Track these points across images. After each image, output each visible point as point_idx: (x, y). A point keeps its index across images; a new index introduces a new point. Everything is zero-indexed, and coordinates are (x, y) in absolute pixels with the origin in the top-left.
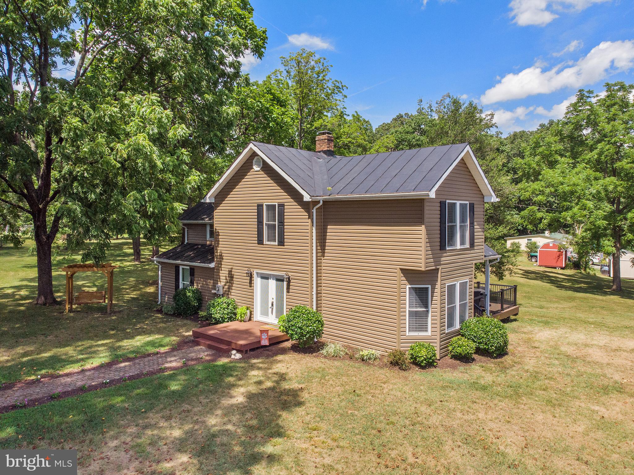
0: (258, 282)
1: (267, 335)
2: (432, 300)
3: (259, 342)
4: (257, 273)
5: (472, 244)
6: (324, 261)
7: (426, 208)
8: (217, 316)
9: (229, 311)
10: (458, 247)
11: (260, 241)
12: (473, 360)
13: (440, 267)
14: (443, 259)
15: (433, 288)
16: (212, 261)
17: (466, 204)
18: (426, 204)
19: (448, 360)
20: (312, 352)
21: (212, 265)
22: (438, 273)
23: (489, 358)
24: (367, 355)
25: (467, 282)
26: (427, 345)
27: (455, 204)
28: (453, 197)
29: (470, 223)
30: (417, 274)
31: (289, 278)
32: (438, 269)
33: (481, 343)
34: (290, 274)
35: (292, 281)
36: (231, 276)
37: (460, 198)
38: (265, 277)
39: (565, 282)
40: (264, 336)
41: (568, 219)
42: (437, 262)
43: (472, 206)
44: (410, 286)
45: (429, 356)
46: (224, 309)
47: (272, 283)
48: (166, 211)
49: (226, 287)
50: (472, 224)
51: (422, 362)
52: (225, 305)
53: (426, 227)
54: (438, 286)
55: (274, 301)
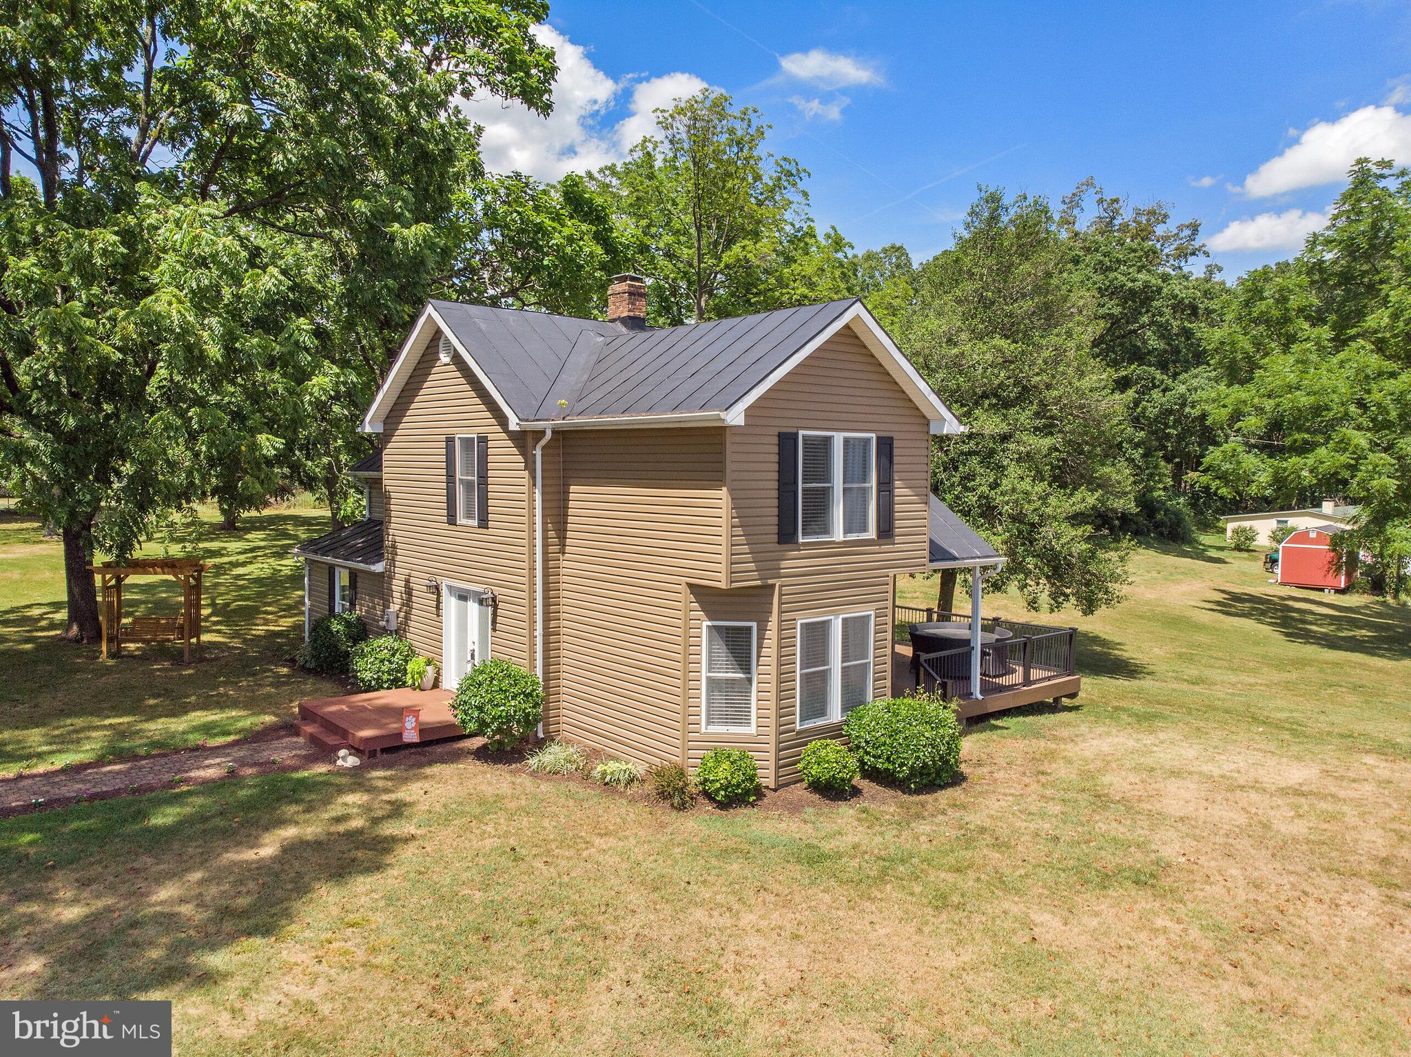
0: (450, 604)
1: (417, 721)
2: (759, 656)
3: (400, 735)
4: (450, 588)
5: (886, 531)
6: (567, 565)
7: (729, 448)
8: (367, 676)
9: (394, 666)
10: (838, 534)
11: (452, 519)
12: (856, 792)
13: (777, 582)
14: (785, 564)
15: (762, 630)
16: (380, 557)
17: (868, 440)
18: (729, 439)
19: (799, 791)
20: (509, 762)
21: (379, 568)
22: (772, 595)
23: (900, 793)
24: (612, 773)
25: (869, 616)
26: (736, 755)
27: (827, 441)
28: (826, 424)
29: (879, 483)
30: (714, 595)
31: (494, 600)
32: (773, 586)
33: (879, 757)
34: (497, 590)
35: (501, 605)
36: (409, 591)
38: (463, 597)
39: (1320, 625)
40: (410, 723)
41: (1305, 473)
42: (769, 567)
43: (886, 446)
44: (709, 623)
45: (734, 782)
46: (382, 661)
47: (473, 607)
48: (240, 451)
49: (402, 614)
50: (886, 485)
51: (717, 790)
52: (385, 654)
53: (731, 491)
54: (773, 624)
55: (476, 648)
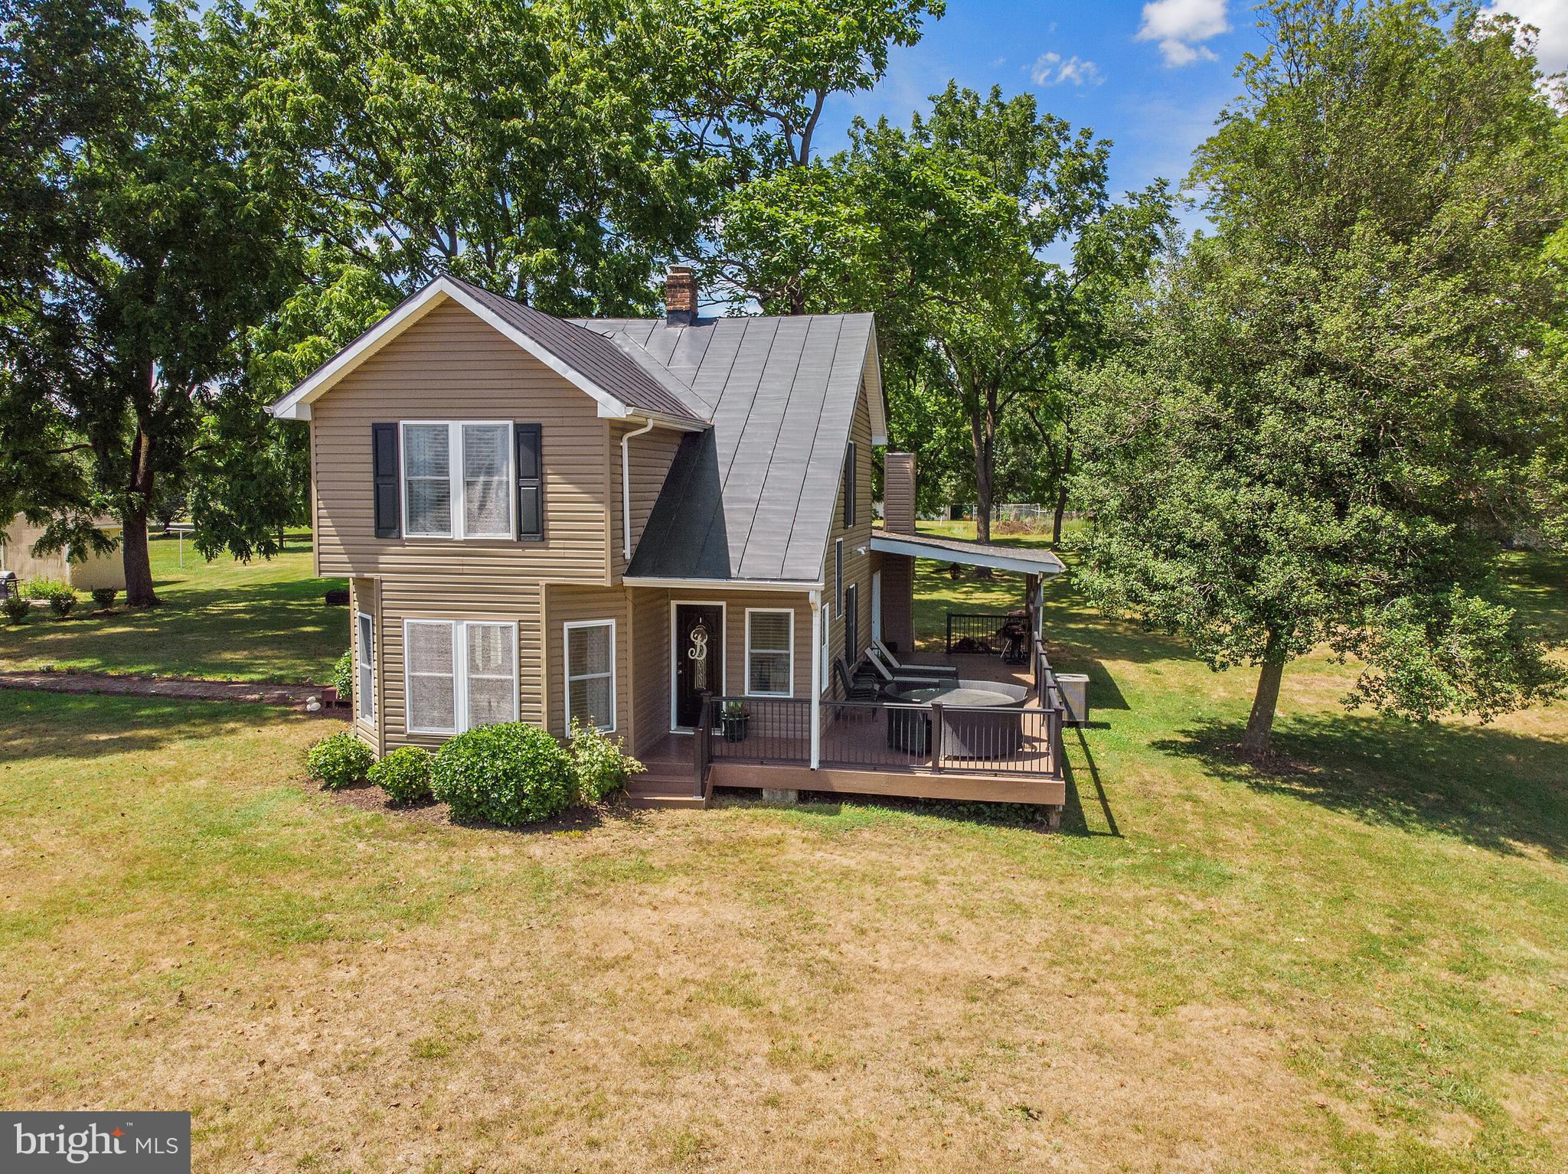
5: (532, 532)
13: (375, 576)
15: (373, 624)
22: (374, 590)
28: (434, 412)
29: (519, 477)
32: (372, 580)
37: (459, 412)
42: (365, 561)
43: (529, 434)
50: (529, 479)
54: (376, 620)
